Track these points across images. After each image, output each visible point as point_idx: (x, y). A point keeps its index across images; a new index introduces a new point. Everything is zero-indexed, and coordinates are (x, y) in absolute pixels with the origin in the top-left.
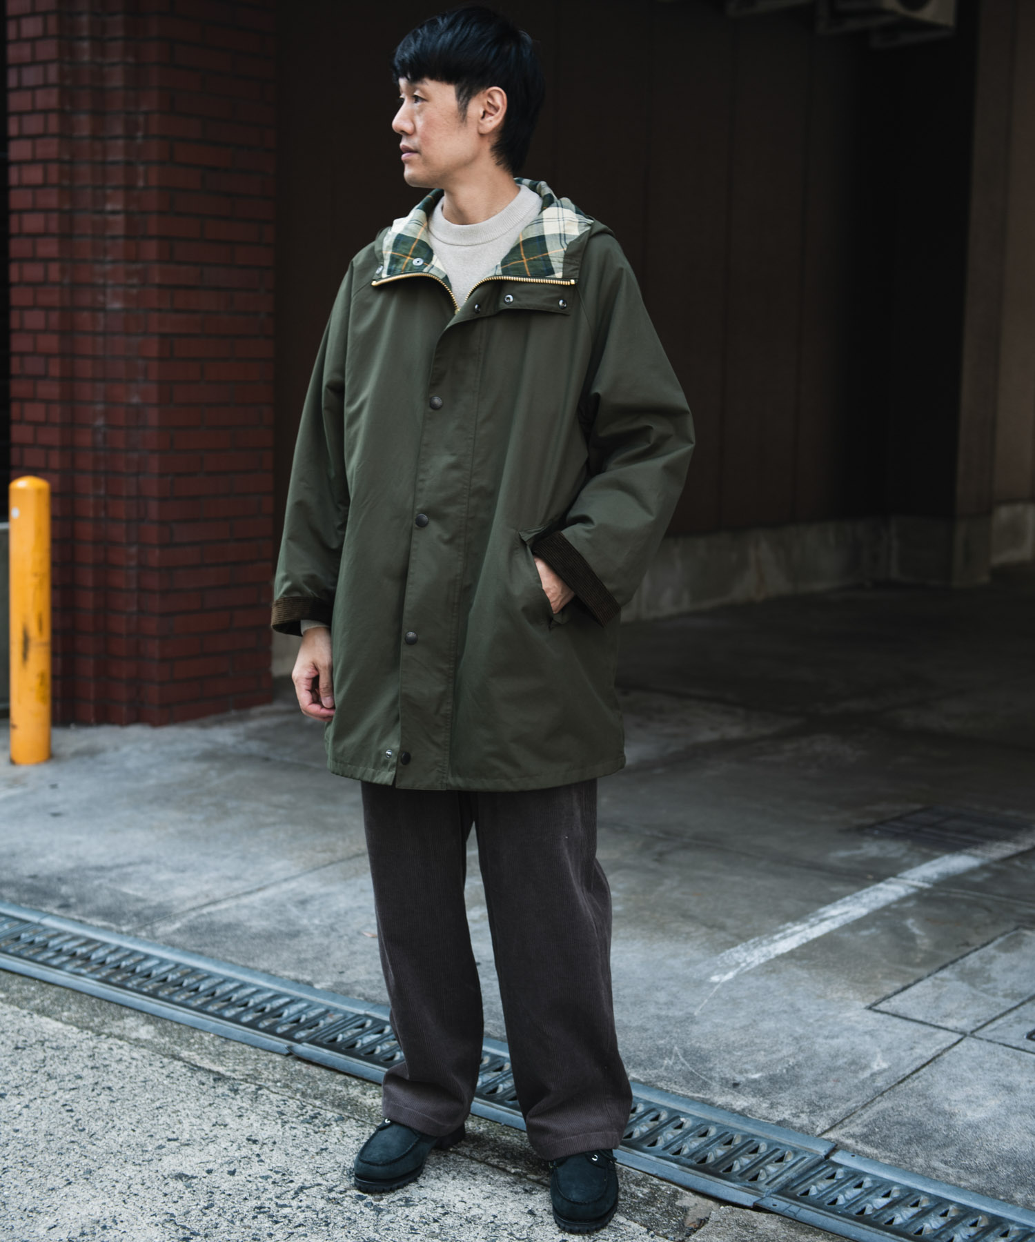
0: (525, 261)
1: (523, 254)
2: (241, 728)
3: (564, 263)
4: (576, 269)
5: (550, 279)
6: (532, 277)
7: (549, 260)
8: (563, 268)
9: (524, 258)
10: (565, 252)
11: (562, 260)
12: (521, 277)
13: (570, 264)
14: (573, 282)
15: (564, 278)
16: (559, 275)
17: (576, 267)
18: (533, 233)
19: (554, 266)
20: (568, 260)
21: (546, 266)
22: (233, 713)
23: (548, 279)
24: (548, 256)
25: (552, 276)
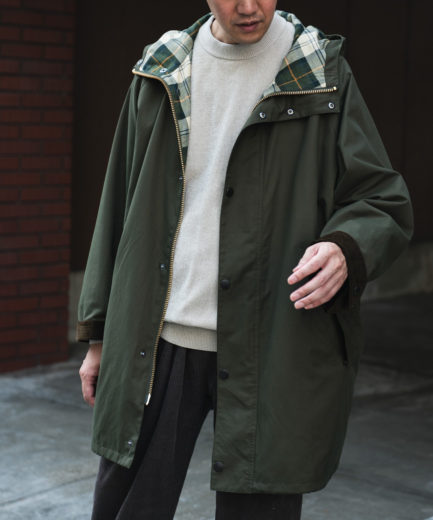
0: (296, 80)
1: (293, 75)
2: (41, 379)
3: (325, 76)
4: (336, 78)
5: (318, 89)
6: (304, 90)
7: (314, 76)
8: (326, 80)
9: (294, 78)
10: (324, 68)
11: (323, 74)
12: (295, 91)
13: (330, 76)
14: (335, 88)
15: (328, 87)
16: (324, 85)
17: (335, 77)
18: (295, 57)
19: (318, 79)
20: (328, 74)
21: (312, 80)
22: (40, 368)
23: (316, 89)
24: (312, 73)
25: (319, 87)
